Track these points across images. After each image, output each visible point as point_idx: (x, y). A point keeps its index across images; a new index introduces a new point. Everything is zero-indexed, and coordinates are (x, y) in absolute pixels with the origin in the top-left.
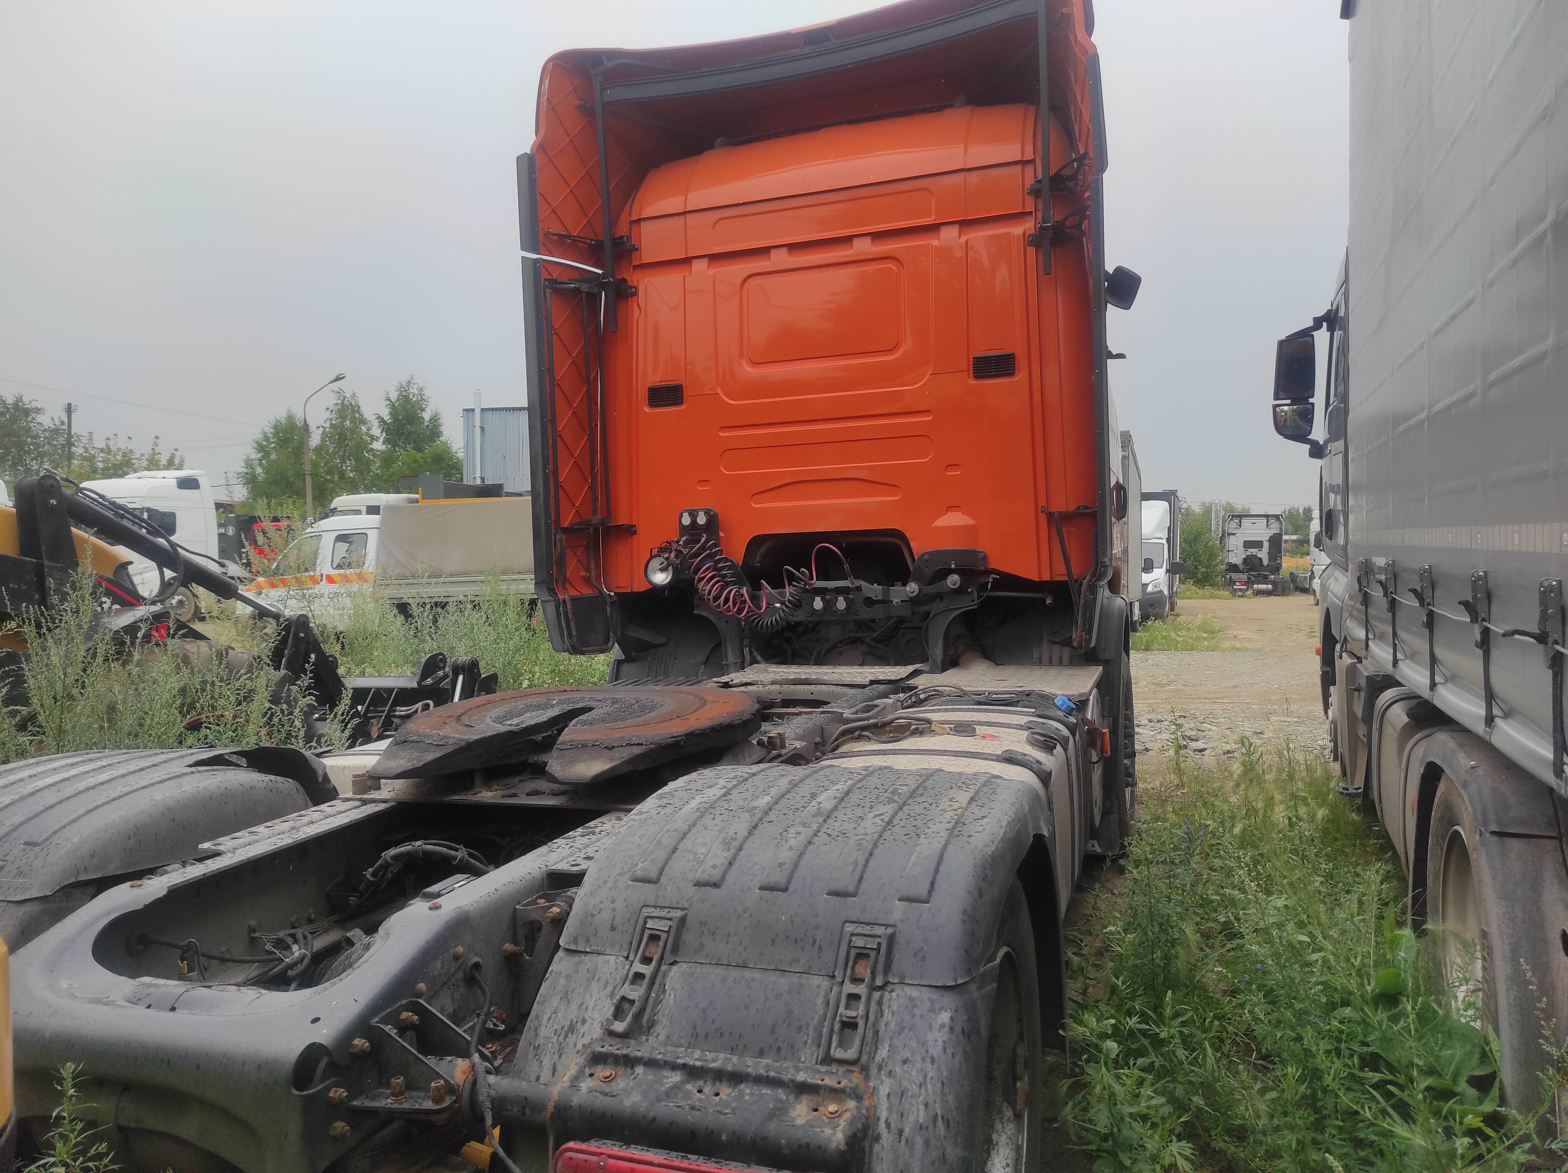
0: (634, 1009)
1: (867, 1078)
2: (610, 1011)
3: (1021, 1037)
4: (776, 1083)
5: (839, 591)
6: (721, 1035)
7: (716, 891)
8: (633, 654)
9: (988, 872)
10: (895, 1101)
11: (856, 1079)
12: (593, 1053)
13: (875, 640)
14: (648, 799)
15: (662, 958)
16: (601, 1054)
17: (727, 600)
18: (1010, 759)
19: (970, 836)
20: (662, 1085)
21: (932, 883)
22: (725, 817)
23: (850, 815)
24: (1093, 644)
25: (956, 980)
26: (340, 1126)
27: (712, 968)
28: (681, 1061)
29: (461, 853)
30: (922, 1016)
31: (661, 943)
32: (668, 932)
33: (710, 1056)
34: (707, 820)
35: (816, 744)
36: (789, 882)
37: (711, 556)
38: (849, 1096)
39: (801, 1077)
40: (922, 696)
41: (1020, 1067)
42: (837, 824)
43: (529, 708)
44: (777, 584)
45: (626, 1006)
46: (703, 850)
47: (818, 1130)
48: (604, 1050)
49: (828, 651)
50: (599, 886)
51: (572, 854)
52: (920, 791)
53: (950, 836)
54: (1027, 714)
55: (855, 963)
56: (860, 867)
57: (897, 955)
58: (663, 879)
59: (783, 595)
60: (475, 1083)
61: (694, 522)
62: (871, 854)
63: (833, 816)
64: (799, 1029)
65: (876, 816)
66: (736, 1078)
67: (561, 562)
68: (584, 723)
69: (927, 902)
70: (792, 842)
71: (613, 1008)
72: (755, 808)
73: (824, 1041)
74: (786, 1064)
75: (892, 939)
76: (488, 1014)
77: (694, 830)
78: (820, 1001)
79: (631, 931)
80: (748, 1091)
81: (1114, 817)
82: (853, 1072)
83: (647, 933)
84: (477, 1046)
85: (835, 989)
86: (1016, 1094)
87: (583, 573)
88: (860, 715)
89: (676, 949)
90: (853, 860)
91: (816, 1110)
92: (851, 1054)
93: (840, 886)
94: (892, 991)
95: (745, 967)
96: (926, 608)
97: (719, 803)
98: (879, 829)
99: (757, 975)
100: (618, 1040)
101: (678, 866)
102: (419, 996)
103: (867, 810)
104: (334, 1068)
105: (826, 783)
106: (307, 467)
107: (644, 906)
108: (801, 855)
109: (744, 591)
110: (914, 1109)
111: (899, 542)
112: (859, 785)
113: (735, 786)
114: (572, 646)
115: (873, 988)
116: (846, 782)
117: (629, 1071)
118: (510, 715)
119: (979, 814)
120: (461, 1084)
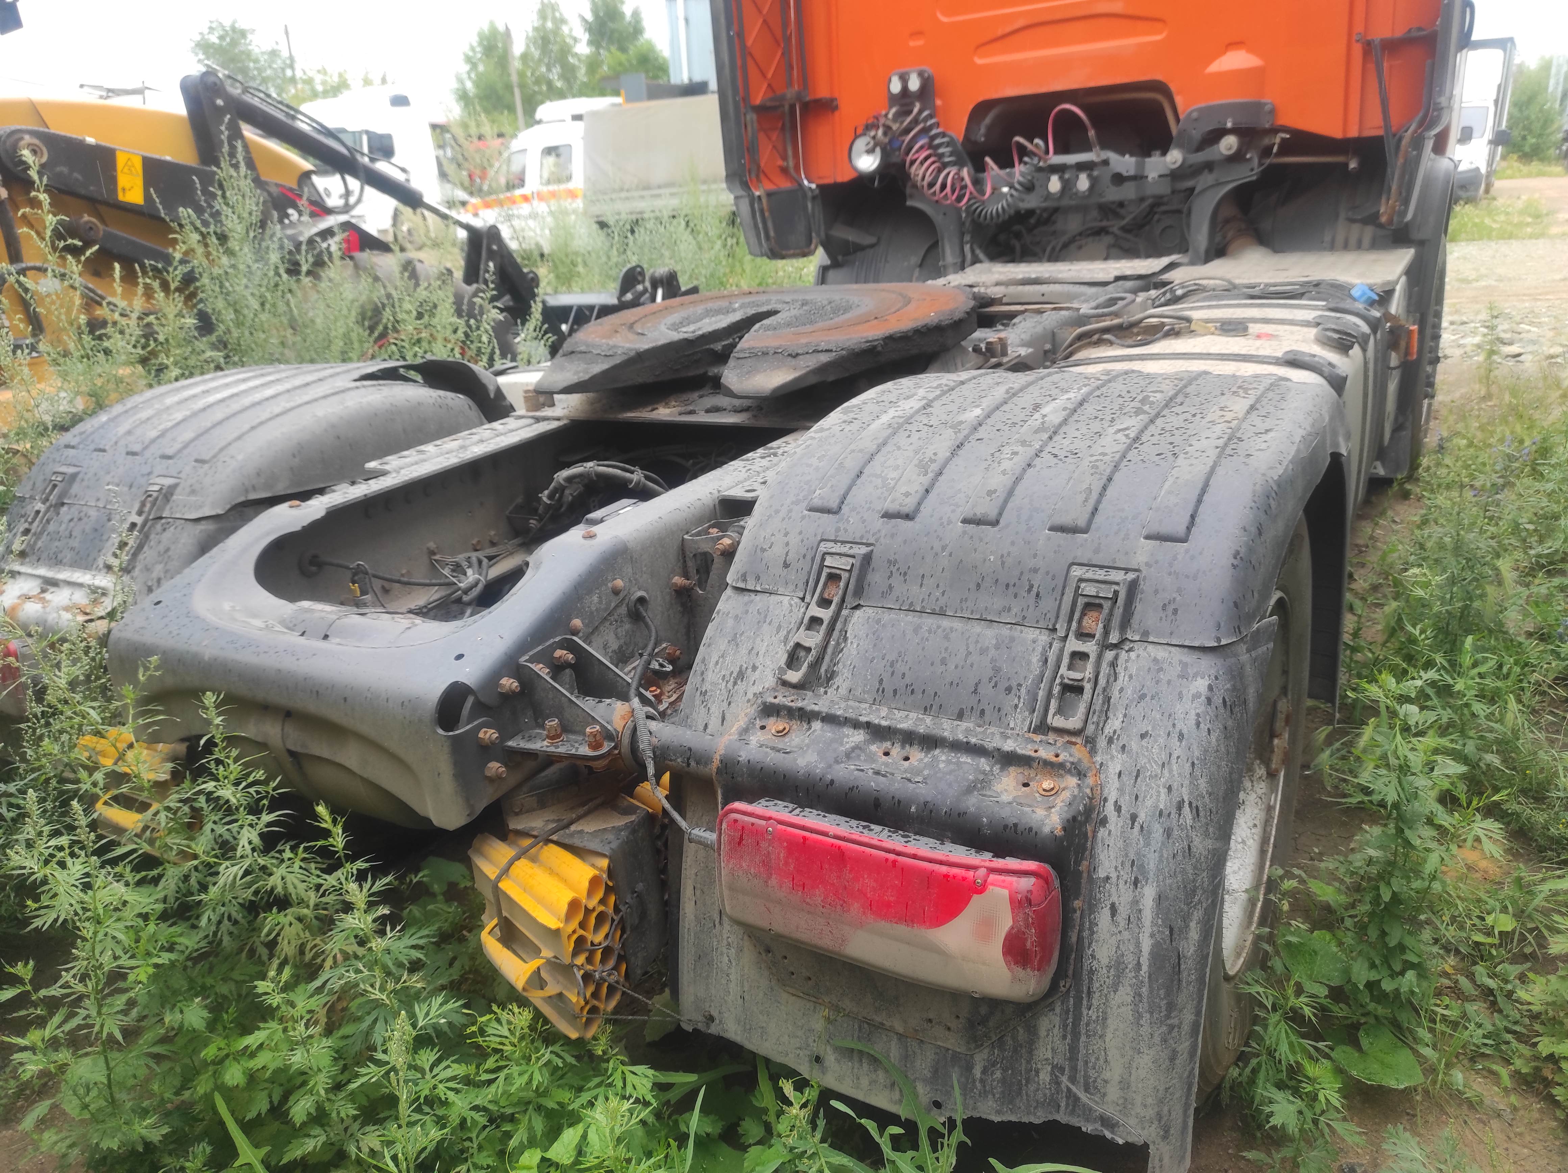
0: (810, 658)
1: (1093, 751)
2: (783, 658)
3: (1284, 691)
4: (978, 751)
5: (1081, 167)
6: (913, 692)
7: (909, 524)
8: (840, 258)
9: (1273, 504)
10: (1128, 780)
11: (1077, 753)
12: (764, 703)
13: (1123, 229)
14: (832, 414)
15: (843, 600)
16: (772, 705)
17: (944, 186)
18: (1294, 362)
19: (1249, 455)
20: (842, 744)
21: (1193, 517)
22: (923, 434)
23: (1084, 430)
24: (1409, 216)
25: (1218, 640)
26: (495, 767)
27: (902, 615)
28: (863, 719)
29: (637, 476)
30: (1169, 682)
31: (842, 584)
32: (850, 571)
33: (898, 714)
34: (901, 438)
35: (1046, 352)
36: (1000, 514)
37: (925, 131)
38: (1069, 772)
39: (1009, 746)
40: (1179, 292)
41: (1279, 724)
42: (1066, 442)
43: (708, 313)
44: (1005, 162)
45: (802, 654)
46: (894, 475)
47: (1027, 809)
48: (776, 701)
49: (1065, 246)
50: (770, 516)
51: (749, 478)
52: (1179, 399)
53: (1219, 457)
54: (1316, 308)
55: (1083, 614)
56: (1095, 496)
57: (1139, 607)
58: (845, 509)
59: (1011, 175)
60: (635, 730)
61: (905, 89)
62: (1110, 480)
63: (1061, 431)
64: (1009, 690)
65: (1120, 430)
66: (930, 742)
67: (752, 150)
68: (768, 328)
69: (1184, 540)
70: (1006, 465)
71: (786, 656)
72: (961, 423)
73: (1039, 705)
74: (992, 729)
75: (1133, 587)
76: (652, 656)
77: (884, 450)
78: (1035, 659)
79: (807, 568)
80: (943, 758)
81: (1406, 434)
82: (1075, 744)
83: (826, 571)
84: (637, 689)
85: (1056, 645)
86: (1272, 751)
87: (780, 162)
88: (1100, 311)
89: (859, 591)
90: (1085, 486)
91: (1026, 785)
92: (1074, 722)
93: (1066, 519)
94: (1131, 650)
95: (942, 614)
96: (1189, 184)
97: (917, 417)
98: (1121, 447)
99: (957, 625)
100: (792, 691)
101: (860, 495)
102: (575, 633)
103: (1106, 424)
104: (481, 708)
105: (1054, 392)
106: (514, 78)
107: (822, 540)
108: (1018, 480)
109: (965, 172)
110: (1153, 792)
111: (1159, 97)
112: (1098, 393)
113: (937, 398)
114: (771, 250)
115: (1106, 646)
116: (1079, 389)
117: (805, 726)
118: (687, 321)
119: (1261, 427)
120: (620, 729)
